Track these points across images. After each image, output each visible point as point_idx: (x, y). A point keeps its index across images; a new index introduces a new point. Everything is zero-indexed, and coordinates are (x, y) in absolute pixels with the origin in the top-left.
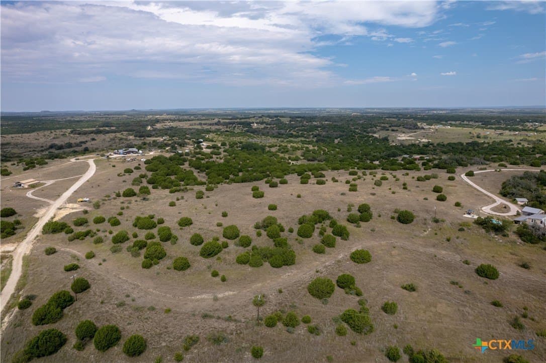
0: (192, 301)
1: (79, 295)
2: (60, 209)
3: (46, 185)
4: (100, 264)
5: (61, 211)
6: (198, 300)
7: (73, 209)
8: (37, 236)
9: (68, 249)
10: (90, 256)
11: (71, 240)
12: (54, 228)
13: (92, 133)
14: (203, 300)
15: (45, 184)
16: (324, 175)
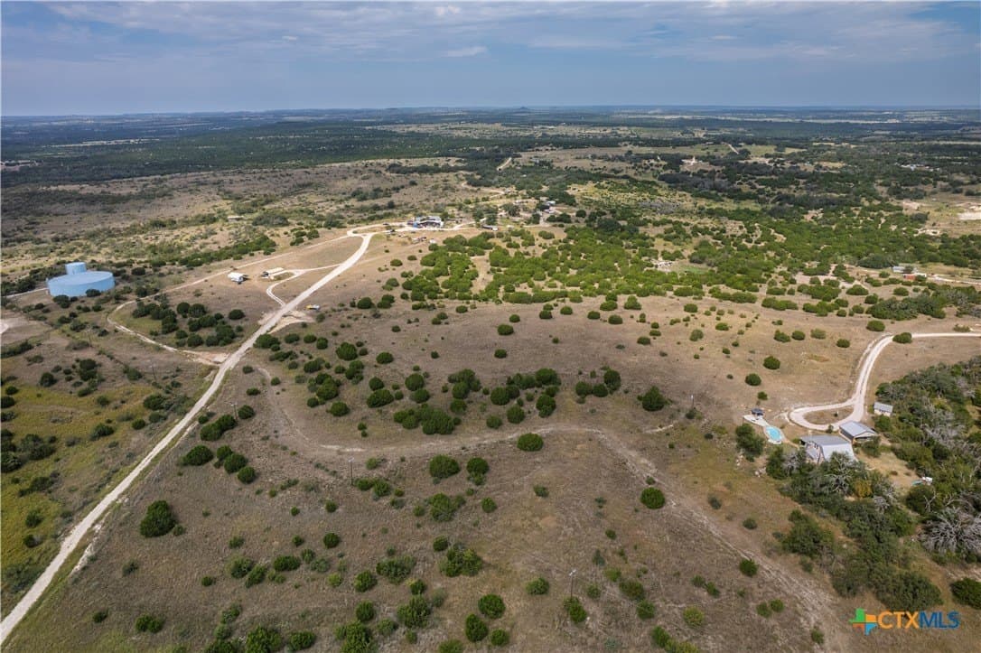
0: (321, 449)
1: (243, 421)
2: (285, 316)
3: (293, 277)
4: (278, 393)
5: (285, 319)
6: (326, 450)
7: (298, 318)
8: (249, 349)
9: (264, 370)
10: (276, 382)
11: (272, 359)
12: (268, 342)
13: (415, 171)
14: (330, 450)
15: (292, 274)
16: (639, 305)
